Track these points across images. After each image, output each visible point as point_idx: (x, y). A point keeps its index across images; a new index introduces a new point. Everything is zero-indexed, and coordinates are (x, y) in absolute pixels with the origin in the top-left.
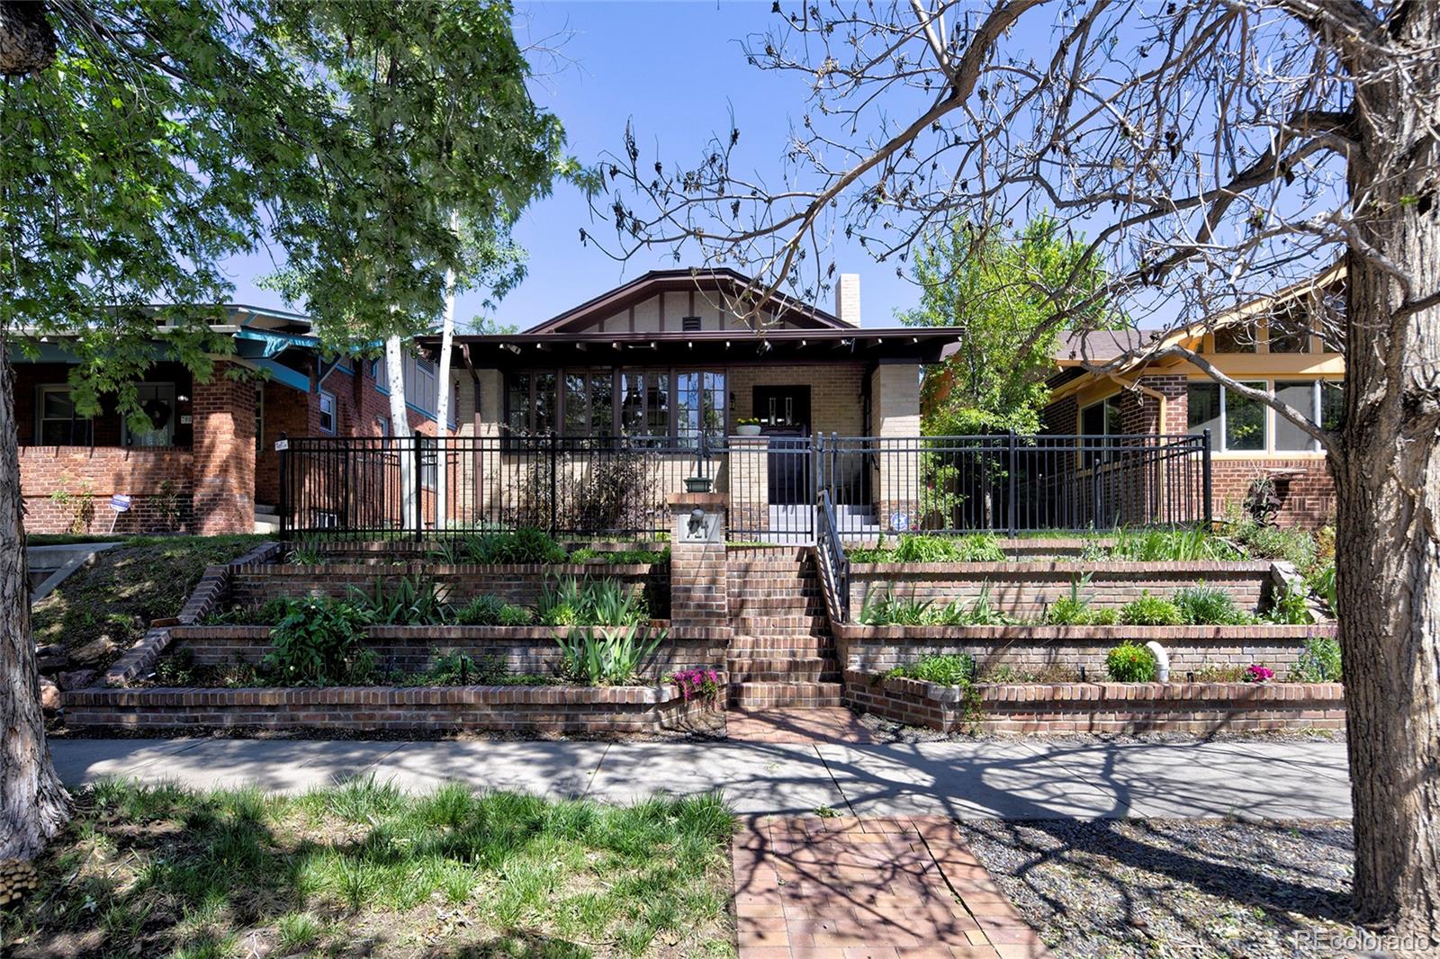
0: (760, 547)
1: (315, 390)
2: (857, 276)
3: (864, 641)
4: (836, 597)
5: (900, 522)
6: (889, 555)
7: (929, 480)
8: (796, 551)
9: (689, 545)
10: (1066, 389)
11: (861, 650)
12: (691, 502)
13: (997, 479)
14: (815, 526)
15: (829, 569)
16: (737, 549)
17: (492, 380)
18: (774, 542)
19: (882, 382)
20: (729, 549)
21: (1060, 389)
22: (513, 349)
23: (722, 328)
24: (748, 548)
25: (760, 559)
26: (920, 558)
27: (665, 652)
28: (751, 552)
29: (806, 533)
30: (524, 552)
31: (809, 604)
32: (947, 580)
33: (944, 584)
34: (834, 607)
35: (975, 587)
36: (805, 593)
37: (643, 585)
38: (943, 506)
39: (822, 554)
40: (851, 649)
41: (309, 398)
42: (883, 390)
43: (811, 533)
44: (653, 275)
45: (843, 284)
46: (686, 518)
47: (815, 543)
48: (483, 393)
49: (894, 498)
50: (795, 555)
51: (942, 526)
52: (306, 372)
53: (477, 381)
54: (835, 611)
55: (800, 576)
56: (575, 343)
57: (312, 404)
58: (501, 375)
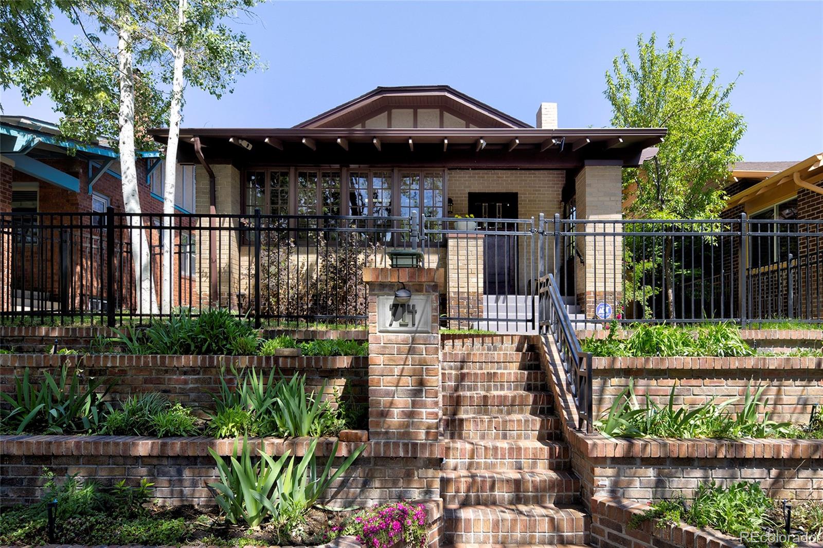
0: (478, 336)
1: (85, 191)
2: (555, 105)
3: (615, 461)
4: (569, 398)
5: (605, 311)
6: (622, 346)
7: (628, 273)
8: (516, 340)
9: (392, 336)
10: (743, 196)
11: (610, 471)
12: (395, 280)
13: (677, 276)
14: (537, 314)
15: (558, 361)
16: (453, 337)
17: (227, 175)
18: (493, 330)
19: (588, 182)
20: (444, 337)
21: (737, 197)
22: (244, 144)
23: (441, 126)
24: (466, 336)
25: (478, 350)
26: (659, 349)
27: (358, 473)
28: (468, 342)
29: (527, 321)
30: (205, 340)
31: (535, 402)
32: (697, 378)
33: (693, 382)
34: (567, 408)
35: (733, 387)
36: (529, 388)
37: (343, 381)
38: (640, 297)
39: (547, 344)
40: (598, 470)
41: (79, 197)
42: (588, 190)
43: (533, 321)
44: (381, 90)
45: (543, 111)
46: (390, 301)
47: (536, 332)
48: (218, 187)
49: (600, 289)
50: (515, 345)
51: (640, 315)
52: (76, 175)
53: (212, 176)
54: (569, 413)
55: (522, 367)
56: (302, 138)
57: (83, 203)
58: (237, 172)
